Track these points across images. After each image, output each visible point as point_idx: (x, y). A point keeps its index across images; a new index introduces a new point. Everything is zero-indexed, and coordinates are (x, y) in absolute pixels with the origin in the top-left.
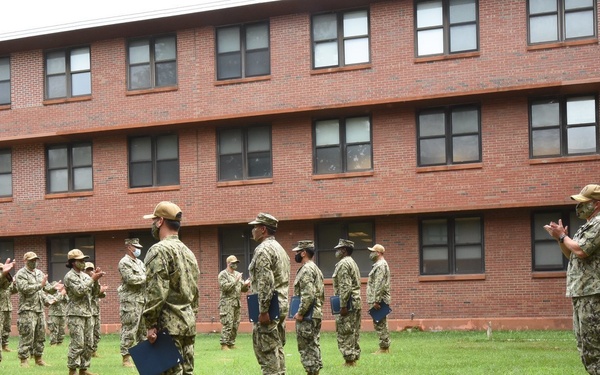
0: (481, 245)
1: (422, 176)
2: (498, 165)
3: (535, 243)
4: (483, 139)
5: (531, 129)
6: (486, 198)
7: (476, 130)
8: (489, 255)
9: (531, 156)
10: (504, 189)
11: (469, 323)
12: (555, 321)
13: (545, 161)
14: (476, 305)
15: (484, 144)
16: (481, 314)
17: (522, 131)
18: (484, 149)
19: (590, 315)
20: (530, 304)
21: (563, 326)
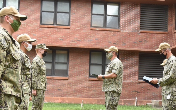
0: (67, 63)
1: (42, 29)
2: (77, 28)
3: (91, 64)
4: (71, 16)
5: (92, 14)
6: (71, 42)
7: (68, 11)
8: (70, 68)
9: (91, 26)
10: (78, 39)
11: (60, 99)
12: (98, 100)
13: (97, 29)
14: (63, 91)
15: (71, 18)
16: (65, 95)
17: (88, 15)
18: (71, 20)
20: (87, 92)
21: (101, 102)
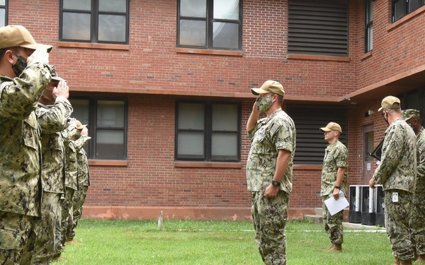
0: (123, 130)
1: (64, 51)
2: (146, 50)
3: (178, 131)
4: (131, 21)
5: (179, 18)
6: (131, 82)
7: (124, 10)
8: (132, 141)
9: (178, 45)
10: (149, 75)
11: (109, 211)
12: (196, 211)
13: (191, 51)
14: (116, 193)
15: (132, 26)
16: (122, 202)
17: (171, 18)
18: (131, 32)
19: (268, 207)
20: (171, 193)
21: (202, 216)
